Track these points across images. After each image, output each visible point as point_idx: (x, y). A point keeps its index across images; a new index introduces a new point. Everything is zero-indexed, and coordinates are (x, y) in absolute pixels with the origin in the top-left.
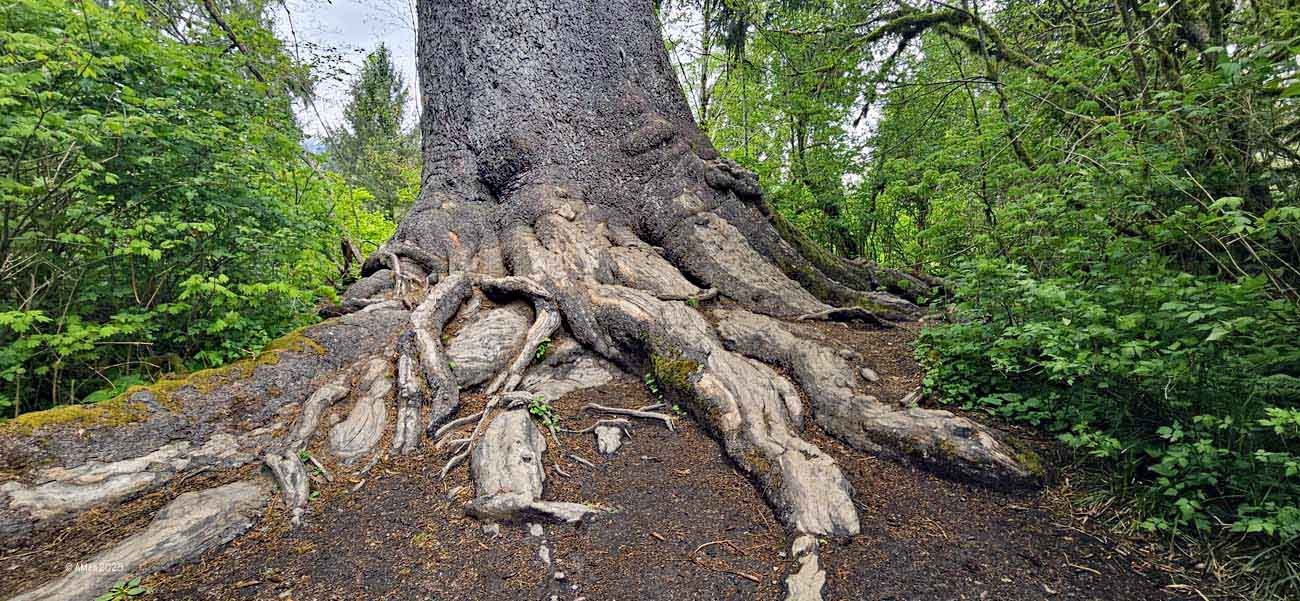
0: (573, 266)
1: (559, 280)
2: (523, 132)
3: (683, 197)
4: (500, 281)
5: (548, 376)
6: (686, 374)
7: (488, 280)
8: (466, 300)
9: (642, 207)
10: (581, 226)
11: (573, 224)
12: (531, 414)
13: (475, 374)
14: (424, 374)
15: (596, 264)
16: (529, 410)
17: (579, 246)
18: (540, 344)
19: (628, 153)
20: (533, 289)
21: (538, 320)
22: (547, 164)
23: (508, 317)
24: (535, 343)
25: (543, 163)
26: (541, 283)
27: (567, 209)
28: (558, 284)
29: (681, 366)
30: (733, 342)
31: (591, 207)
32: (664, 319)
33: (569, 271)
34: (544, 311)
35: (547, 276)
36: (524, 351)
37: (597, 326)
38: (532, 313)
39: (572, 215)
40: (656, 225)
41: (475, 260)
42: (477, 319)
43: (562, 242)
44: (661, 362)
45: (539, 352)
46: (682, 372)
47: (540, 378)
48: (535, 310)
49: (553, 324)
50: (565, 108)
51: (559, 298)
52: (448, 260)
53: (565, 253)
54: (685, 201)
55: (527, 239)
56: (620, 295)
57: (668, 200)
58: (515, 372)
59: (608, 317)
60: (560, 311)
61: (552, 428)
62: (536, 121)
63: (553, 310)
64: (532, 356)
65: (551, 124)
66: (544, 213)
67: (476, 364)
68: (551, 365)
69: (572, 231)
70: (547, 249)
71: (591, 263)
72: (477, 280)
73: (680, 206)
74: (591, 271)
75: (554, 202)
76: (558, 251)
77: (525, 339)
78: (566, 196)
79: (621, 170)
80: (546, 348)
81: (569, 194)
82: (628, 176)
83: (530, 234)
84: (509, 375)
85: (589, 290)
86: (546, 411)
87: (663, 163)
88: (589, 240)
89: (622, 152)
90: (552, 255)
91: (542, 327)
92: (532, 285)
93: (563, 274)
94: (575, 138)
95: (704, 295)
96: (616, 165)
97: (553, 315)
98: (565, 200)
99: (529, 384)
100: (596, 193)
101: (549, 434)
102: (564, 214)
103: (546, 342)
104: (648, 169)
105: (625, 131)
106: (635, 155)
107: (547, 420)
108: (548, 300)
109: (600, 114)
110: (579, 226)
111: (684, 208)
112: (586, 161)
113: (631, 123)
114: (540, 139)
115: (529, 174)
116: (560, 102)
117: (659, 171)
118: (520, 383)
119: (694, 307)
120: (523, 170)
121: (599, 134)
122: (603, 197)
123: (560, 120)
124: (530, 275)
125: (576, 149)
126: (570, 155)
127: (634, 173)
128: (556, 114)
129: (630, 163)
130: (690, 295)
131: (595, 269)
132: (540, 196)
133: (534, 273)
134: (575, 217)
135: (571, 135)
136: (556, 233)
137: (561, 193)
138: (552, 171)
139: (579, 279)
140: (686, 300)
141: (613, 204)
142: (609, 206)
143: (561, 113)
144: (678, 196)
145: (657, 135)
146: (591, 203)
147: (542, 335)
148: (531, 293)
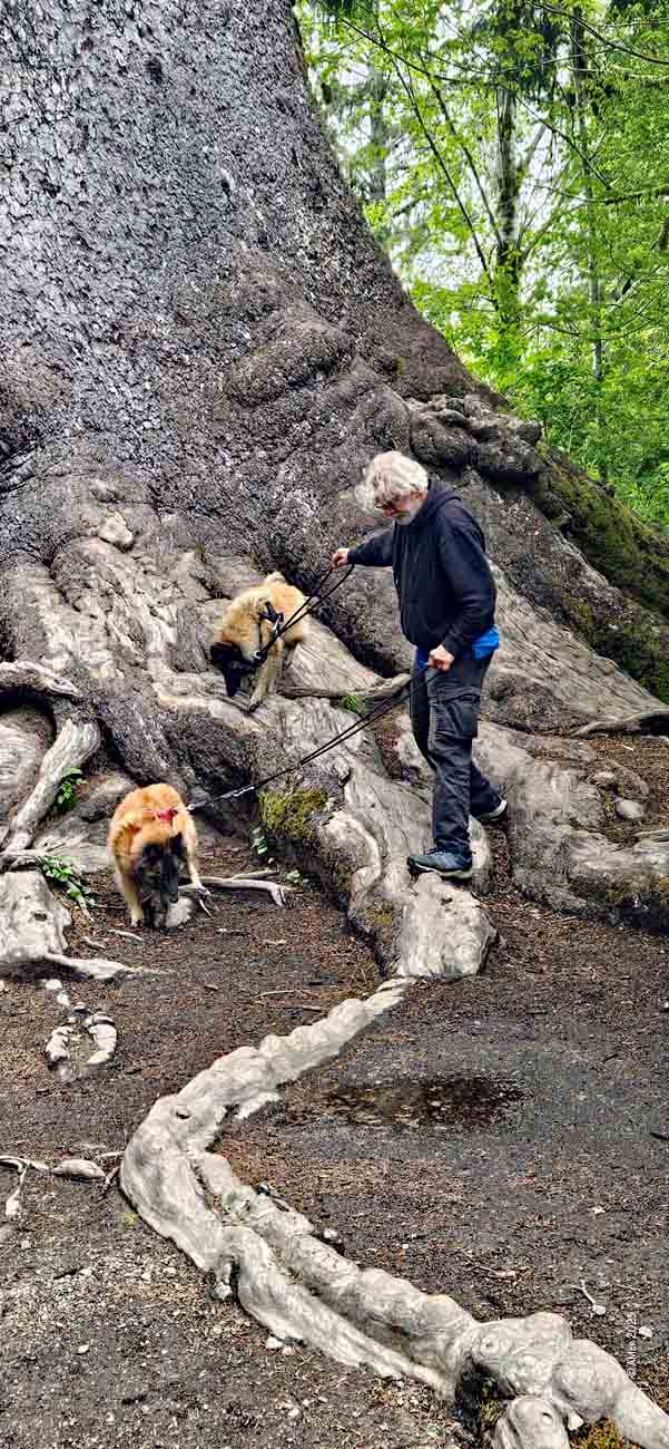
0: (126, 642)
1: (98, 666)
2: (23, 369)
5: (79, 838)
6: (306, 815)
9: (273, 513)
10: (145, 559)
11: (128, 559)
12: (49, 880)
15: (171, 635)
16: (44, 873)
17: (139, 601)
18: (63, 780)
19: (242, 401)
20: (49, 683)
21: (60, 739)
22: (75, 434)
23: (8, 737)
24: (55, 777)
25: (67, 432)
26: (65, 673)
27: (116, 526)
28: (95, 675)
29: (300, 802)
30: (416, 770)
31: (167, 519)
32: (283, 729)
33: (118, 650)
34: (69, 722)
35: (75, 661)
36: (36, 792)
37: (166, 748)
38: (49, 728)
39: (128, 538)
40: (304, 550)
43: (106, 594)
44: (271, 801)
45: (61, 793)
46: (302, 812)
47: (64, 840)
48: (53, 723)
49: (86, 744)
50: (109, 312)
51: (97, 700)
53: (111, 616)
55: (39, 590)
56: (208, 691)
57: (327, 497)
58: (20, 828)
59: (187, 732)
60: (101, 723)
61: (81, 899)
62: (48, 345)
63: (85, 720)
64: (51, 800)
65: (80, 348)
66: (70, 536)
68: (85, 819)
69: (125, 570)
70: (77, 609)
71: (162, 634)
73: (353, 507)
74: (161, 649)
75: (91, 513)
76: (98, 612)
77: (36, 771)
78: (114, 499)
79: (228, 439)
80: (74, 787)
81: (122, 493)
82: (244, 451)
83: (44, 580)
84: (10, 833)
85: (153, 685)
86: (72, 877)
87: (318, 418)
88: (160, 588)
89: (228, 399)
90: (85, 621)
91: (67, 750)
92: (46, 676)
93: (106, 655)
94: (130, 374)
95: (380, 688)
96: (218, 429)
97: (86, 730)
98: (112, 507)
99: (46, 848)
100: (176, 488)
101: (77, 907)
102: (111, 536)
103: (75, 776)
104: (285, 433)
105: (236, 352)
106: (256, 404)
107: (73, 889)
108: (76, 702)
109: (181, 320)
110: (141, 560)
111: (363, 513)
112: (156, 422)
113: (247, 336)
114: (59, 382)
115: (38, 454)
116: (98, 301)
117: (309, 436)
118: (30, 847)
119: (356, 712)
120: (25, 448)
121: (180, 362)
122: (191, 496)
123: (98, 340)
124: (44, 659)
125: (134, 398)
126: (122, 412)
127: (256, 443)
128: (90, 325)
129: (246, 423)
130: (357, 690)
131: (170, 645)
132: (62, 500)
133: (51, 657)
134: (134, 542)
135: (122, 368)
136: (93, 576)
137: (104, 492)
138: (85, 446)
139: (137, 664)
140: (341, 698)
141: (213, 510)
142: (205, 514)
143: (102, 325)
144: (350, 485)
145: (303, 359)
146: (167, 511)
147: (68, 763)
148: (46, 691)
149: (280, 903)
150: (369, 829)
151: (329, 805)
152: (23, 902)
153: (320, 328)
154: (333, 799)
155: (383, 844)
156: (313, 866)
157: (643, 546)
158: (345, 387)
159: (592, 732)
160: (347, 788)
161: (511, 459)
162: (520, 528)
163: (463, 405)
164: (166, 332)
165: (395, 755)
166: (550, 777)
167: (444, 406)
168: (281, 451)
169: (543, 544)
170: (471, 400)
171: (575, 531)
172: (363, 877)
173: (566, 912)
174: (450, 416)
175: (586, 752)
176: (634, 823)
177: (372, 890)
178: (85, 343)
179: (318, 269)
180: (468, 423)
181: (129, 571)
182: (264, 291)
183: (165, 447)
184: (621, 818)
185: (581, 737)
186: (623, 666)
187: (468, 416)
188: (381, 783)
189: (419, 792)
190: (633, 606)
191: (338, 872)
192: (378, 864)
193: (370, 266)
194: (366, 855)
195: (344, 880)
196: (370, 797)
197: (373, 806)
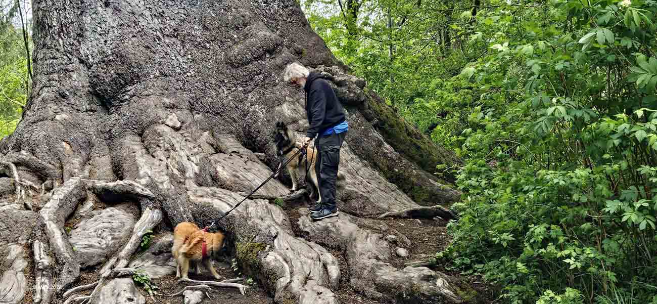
0: (176, 172)
1: (162, 183)
2: (132, 47)
3: (285, 106)
4: (111, 184)
5: (151, 262)
6: (257, 253)
7: (100, 184)
8: (82, 201)
9: (245, 115)
10: (186, 135)
11: (178, 134)
12: (135, 281)
13: (91, 257)
14: (53, 253)
15: (196, 169)
16: (133, 279)
17: (182, 153)
18: (144, 236)
19: (232, 65)
20: (139, 190)
21: (143, 216)
22: (155, 77)
23: (119, 215)
24: (140, 234)
26: (147, 186)
27: (173, 119)
28: (161, 187)
29: (254, 247)
30: (308, 233)
31: (197, 116)
32: (247, 214)
33: (172, 176)
34: (148, 209)
35: (152, 180)
36: (131, 240)
38: (138, 211)
39: (178, 125)
40: (259, 132)
41: (88, 167)
42: (92, 216)
43: (167, 150)
44: (241, 246)
45: (143, 241)
46: (255, 251)
47: (143, 263)
48: (140, 209)
49: (155, 219)
50: (173, 23)
51: (161, 198)
52: (62, 168)
53: (169, 160)
54: (286, 110)
55: (136, 147)
56: (214, 195)
57: (270, 109)
58: (123, 258)
59: (203, 214)
60: (162, 209)
61: (150, 291)
62: (144, 37)
63: (156, 208)
64: (138, 244)
65: (159, 39)
66: (151, 123)
67: (91, 250)
68: (154, 254)
69: (177, 139)
70: (153, 157)
71: (192, 169)
72: (90, 185)
73: (281, 114)
74: (192, 175)
75: (161, 113)
76: (163, 158)
77: (131, 231)
78: (173, 107)
79: (225, 81)
80: (149, 239)
81: (176, 105)
82: (232, 87)
83: (138, 143)
84: (118, 260)
85: (188, 192)
86: (146, 281)
87: (266, 74)
88: (192, 148)
89: (226, 64)
90: (157, 163)
91: (146, 221)
92: (138, 187)
93: (166, 178)
94: (182, 51)
95: (292, 195)
96: (222, 77)
97: (155, 212)
98: (172, 110)
99: (134, 267)
100: (201, 103)
101: (148, 295)
102: (171, 124)
103: (149, 234)
104: (252, 80)
105: (230, 43)
106: (238, 67)
107: (147, 286)
108: (151, 199)
109: (205, 28)
110: (184, 134)
111: (286, 117)
112: (192, 73)
113: (235, 36)
114: (148, 53)
115: (138, 86)
116: (168, 18)
117: (263, 81)
118: (127, 266)
119: (280, 206)
120: (132, 83)
121: (205, 47)
122: (208, 107)
123: (167, 36)
124: (137, 180)
125: (183, 62)
126: (177, 68)
127: (238, 84)
128: (164, 29)
129: (234, 75)
130: (281, 196)
131: (196, 174)
132: (148, 107)
133: (140, 178)
134: (181, 127)
135: (178, 48)
136: (162, 142)
137: (168, 104)
138: (159, 83)
139: (180, 182)
140: (274, 199)
141: (218, 113)
142: (214, 115)
143: (169, 29)
144: (280, 104)
145: (260, 47)
146: (197, 113)
147: (146, 228)
148: (137, 194)
149: (243, 293)
150: (285, 260)
151: (267, 248)
152: (122, 293)
153: (268, 34)
154: (269, 246)
155: (291, 267)
156: (259, 277)
157: (409, 134)
158: (279, 61)
159: (386, 217)
160: (276, 241)
161: (352, 95)
162: (355, 125)
163: (331, 70)
164: (199, 33)
165: (298, 226)
166: (367, 237)
167: (323, 70)
168: (249, 88)
169: (366, 133)
170: (335, 68)
171: (379, 127)
172: (282, 282)
173: (373, 299)
174: (325, 75)
175: (384, 226)
176: (404, 258)
177: (286, 288)
178: (161, 37)
179: (268, 8)
180: (333, 78)
181: (178, 139)
182: (243, 17)
183: (196, 84)
184: (399, 256)
185: (381, 219)
186: (400, 187)
187: (333, 75)
188: (291, 238)
189: (309, 243)
190: (405, 161)
191: (270, 279)
192: (289, 276)
193: (291, 8)
194: (283, 272)
195: (273, 283)
196: (286, 245)
197: (287, 249)
